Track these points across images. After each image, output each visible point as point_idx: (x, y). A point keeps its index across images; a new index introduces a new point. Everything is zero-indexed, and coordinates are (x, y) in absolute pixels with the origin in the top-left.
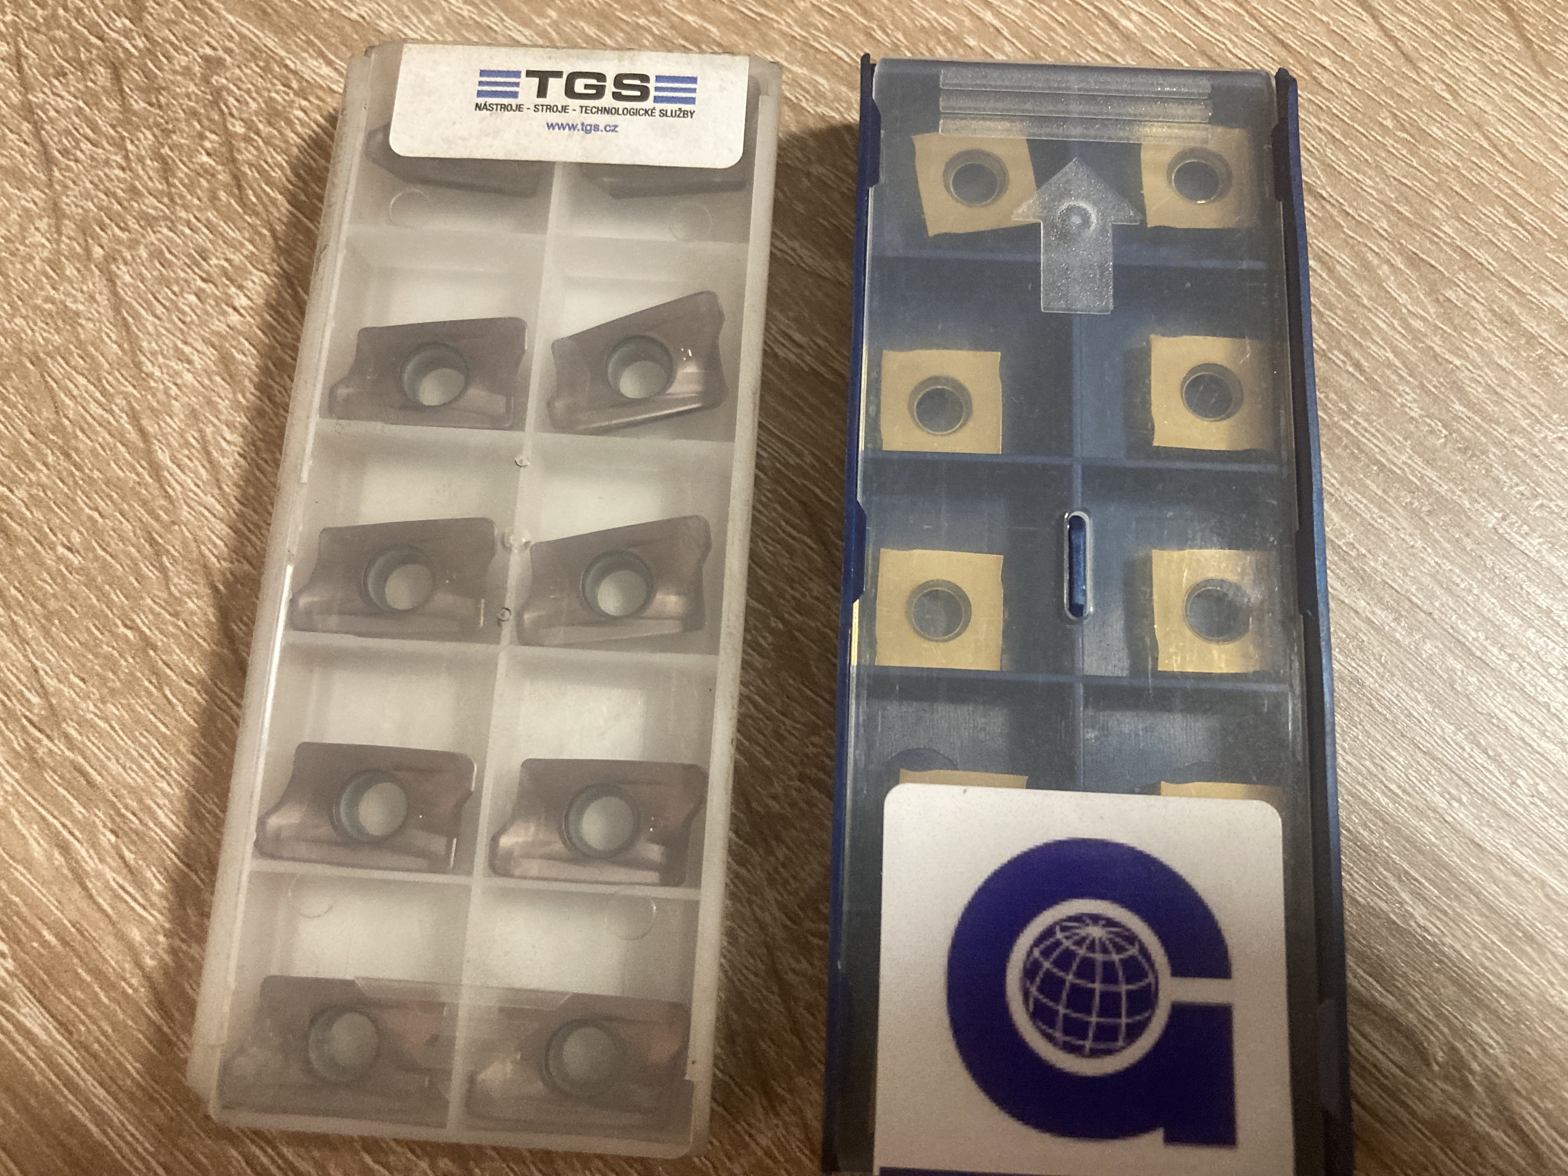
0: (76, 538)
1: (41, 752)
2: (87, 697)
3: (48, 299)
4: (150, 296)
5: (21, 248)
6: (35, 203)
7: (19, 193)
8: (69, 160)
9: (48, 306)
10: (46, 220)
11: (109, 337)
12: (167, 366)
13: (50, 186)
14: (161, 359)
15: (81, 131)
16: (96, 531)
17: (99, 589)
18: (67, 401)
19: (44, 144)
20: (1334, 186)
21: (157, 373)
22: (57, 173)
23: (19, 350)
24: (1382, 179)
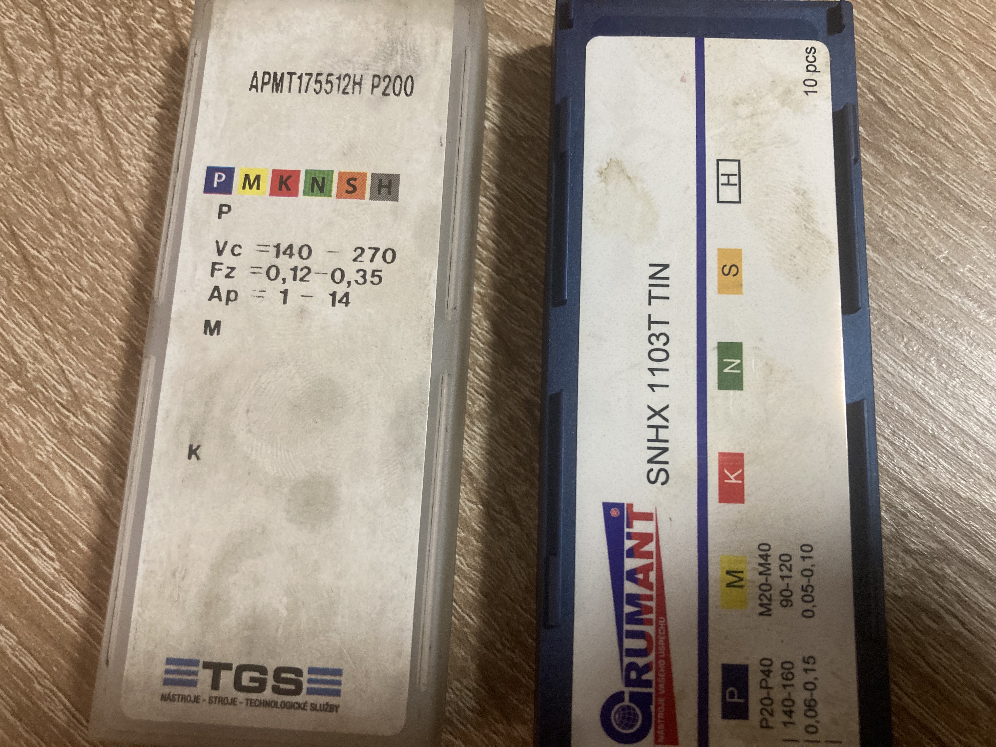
0: (84, 282)
1: (70, 425)
2: (97, 387)
3: (55, 124)
4: (125, 119)
5: (37, 90)
6: (44, 60)
7: (33, 54)
8: (65, 30)
9: (57, 128)
10: (52, 71)
11: (99, 147)
12: (139, 166)
13: (54, 47)
14: (135, 161)
15: (73, 10)
16: (97, 277)
17: (102, 315)
18: (73, 191)
19: (47, 20)
20: (925, 18)
21: (133, 170)
22: (58, 40)
23: (39, 158)
24: (956, 12)
